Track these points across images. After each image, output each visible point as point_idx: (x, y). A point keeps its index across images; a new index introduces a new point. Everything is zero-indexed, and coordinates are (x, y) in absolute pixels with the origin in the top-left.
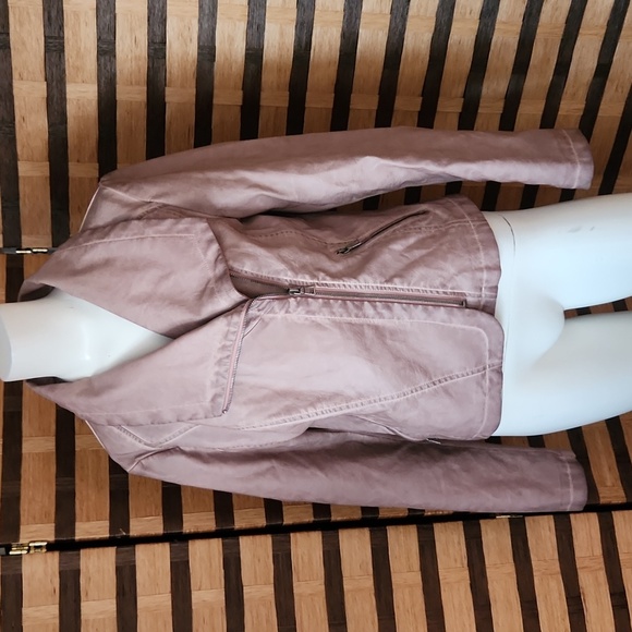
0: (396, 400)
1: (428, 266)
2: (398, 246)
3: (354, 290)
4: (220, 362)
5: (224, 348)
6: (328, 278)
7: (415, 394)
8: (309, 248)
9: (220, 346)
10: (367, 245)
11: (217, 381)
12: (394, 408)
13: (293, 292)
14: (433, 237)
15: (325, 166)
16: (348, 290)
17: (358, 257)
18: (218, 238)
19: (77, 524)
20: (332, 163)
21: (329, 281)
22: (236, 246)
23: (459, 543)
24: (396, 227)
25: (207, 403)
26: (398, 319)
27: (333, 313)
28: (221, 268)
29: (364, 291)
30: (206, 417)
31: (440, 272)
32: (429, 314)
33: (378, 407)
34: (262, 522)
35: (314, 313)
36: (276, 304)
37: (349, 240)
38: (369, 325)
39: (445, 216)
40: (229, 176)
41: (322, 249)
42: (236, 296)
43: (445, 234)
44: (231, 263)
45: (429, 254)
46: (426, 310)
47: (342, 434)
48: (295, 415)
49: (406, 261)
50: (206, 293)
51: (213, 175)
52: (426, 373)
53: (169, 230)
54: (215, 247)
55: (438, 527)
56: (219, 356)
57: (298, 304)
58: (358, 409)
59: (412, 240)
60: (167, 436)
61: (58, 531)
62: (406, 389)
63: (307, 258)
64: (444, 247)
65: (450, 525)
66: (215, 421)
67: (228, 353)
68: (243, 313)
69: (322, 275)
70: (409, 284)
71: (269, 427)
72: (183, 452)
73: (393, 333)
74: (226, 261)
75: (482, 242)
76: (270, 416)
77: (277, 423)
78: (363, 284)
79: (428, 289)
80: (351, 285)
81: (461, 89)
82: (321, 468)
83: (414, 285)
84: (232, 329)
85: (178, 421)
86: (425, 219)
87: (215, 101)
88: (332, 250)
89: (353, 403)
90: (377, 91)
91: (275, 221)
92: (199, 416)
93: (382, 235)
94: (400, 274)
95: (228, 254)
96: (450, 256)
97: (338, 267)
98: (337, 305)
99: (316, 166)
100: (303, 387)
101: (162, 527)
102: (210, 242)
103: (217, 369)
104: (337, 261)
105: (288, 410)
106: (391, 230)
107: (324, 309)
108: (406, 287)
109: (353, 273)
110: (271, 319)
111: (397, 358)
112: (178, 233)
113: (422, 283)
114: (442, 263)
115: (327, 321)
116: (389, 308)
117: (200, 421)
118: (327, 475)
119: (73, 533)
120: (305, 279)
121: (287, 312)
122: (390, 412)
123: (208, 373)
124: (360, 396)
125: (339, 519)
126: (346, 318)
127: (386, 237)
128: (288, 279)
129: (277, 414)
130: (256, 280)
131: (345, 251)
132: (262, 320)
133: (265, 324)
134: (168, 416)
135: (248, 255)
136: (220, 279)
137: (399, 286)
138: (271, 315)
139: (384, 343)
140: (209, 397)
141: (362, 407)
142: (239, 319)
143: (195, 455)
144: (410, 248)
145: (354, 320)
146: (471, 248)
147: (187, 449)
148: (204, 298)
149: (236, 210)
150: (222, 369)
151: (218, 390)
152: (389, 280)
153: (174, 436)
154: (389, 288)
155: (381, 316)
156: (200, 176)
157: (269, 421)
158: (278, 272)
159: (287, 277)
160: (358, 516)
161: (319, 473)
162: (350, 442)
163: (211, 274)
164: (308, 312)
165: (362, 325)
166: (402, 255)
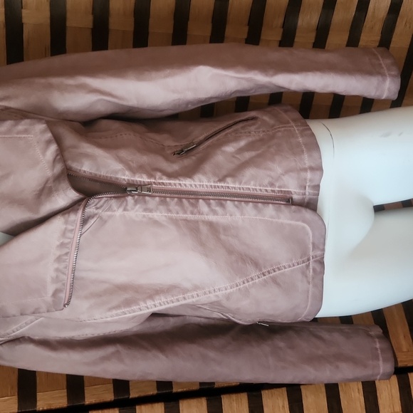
0: (228, 291)
1: (258, 166)
2: (230, 149)
3: (189, 188)
4: (59, 259)
5: (62, 245)
6: (164, 177)
7: (247, 284)
8: (147, 150)
9: (58, 243)
10: (201, 147)
11: (57, 277)
12: (228, 297)
13: (131, 191)
14: (261, 140)
15: (162, 74)
16: (184, 188)
17: (194, 158)
18: (57, 139)
20: (168, 71)
21: (165, 180)
22: (74, 147)
23: (283, 407)
25: (48, 298)
26: (231, 215)
27: (170, 211)
28: (59, 168)
29: (199, 189)
30: (48, 311)
31: (269, 172)
32: (259, 211)
33: (212, 298)
34: (110, 397)
35: (151, 211)
36: (114, 203)
37: (184, 143)
38: (203, 222)
39: (272, 122)
40: (71, 81)
41: (160, 151)
42: (73, 195)
43: (272, 137)
44: (69, 163)
45: (258, 156)
46: (256, 207)
47: (181, 318)
48: (134, 308)
49: (237, 162)
50: (45, 191)
51: (55, 80)
52: (256, 265)
53: (9, 131)
54: (54, 147)
55: (266, 394)
56: (58, 253)
57: (136, 202)
58: (194, 300)
59: (242, 143)
60: (14, 327)
62: (239, 280)
63: (145, 159)
64: (272, 150)
65: (275, 391)
66: (57, 314)
67: (67, 250)
68: (80, 212)
70: (240, 184)
71: (109, 319)
73: (226, 229)
74: (64, 161)
75: (306, 145)
76: (110, 309)
77: (117, 315)
78: (198, 183)
79: (258, 188)
80: (187, 184)
81: (281, 21)
82: (161, 350)
83: (245, 183)
84: (70, 227)
85: (22, 314)
86: (253, 124)
87: (68, 24)
88: (169, 152)
89: (189, 294)
90: (210, 20)
92: (41, 310)
93: (215, 138)
94: (234, 173)
95: (67, 154)
96: (277, 158)
97: (175, 167)
98: (173, 203)
99: (154, 74)
102: (48, 143)
103: (56, 266)
104: (173, 162)
105: (128, 303)
106: (223, 134)
107: (161, 207)
108: (237, 185)
109: (189, 173)
110: (110, 217)
111: (230, 251)
112: (18, 133)
113: (252, 183)
114: (270, 164)
115: (164, 218)
116: (222, 206)
117: (44, 314)
118: (167, 357)
120: (144, 179)
121: (125, 210)
122: (225, 303)
123: (48, 270)
124: (196, 288)
125: (180, 390)
126: (182, 215)
127: (219, 139)
128: (126, 178)
129: (117, 307)
130: (94, 179)
131: (182, 153)
132: (101, 218)
133: (103, 222)
135: (87, 156)
136: (57, 178)
137: (231, 185)
138: (109, 213)
139: (219, 239)
140: (50, 292)
141: (197, 298)
142: (76, 217)
144: (241, 150)
145: (189, 216)
146: (296, 151)
147: (36, 338)
148: (43, 197)
149: (77, 113)
150: (61, 266)
151: (58, 285)
152: (222, 180)
153: (21, 328)
154: (222, 187)
155: (215, 213)
156: (43, 81)
157: (110, 313)
158: (116, 172)
159: (125, 176)
160: (196, 387)
161: (161, 356)
162: (189, 324)
163: (49, 173)
164: (145, 210)
165: (197, 222)
166: (234, 157)
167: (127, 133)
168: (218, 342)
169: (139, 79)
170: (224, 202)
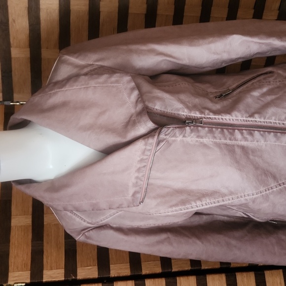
0: (255, 196)
1: (277, 106)
2: (256, 93)
3: (228, 122)
4: (139, 170)
5: (142, 160)
6: (211, 114)
7: (268, 192)
8: (197, 94)
9: (139, 159)
10: (235, 93)
11: (137, 182)
12: (254, 201)
13: (188, 123)
14: (278, 87)
15: (207, 41)
16: (225, 121)
17: (230, 100)
18: (138, 87)
19: (45, 272)
20: (211, 39)
21: (212, 116)
22: (150, 92)
23: (280, 283)
24: (253, 81)
25: (129, 197)
26: (257, 141)
27: (215, 137)
28: (140, 106)
29: (235, 122)
30: (128, 207)
32: (278, 139)
34: (159, 270)
35: (202, 137)
36: (177, 131)
37: (221, 90)
38: (238, 146)
40: (144, 48)
42: (150, 125)
44: (147, 103)
45: (277, 99)
46: (276, 136)
47: (211, 216)
48: (188, 206)
49: (262, 103)
50: (131, 123)
51: (134, 47)
52: (275, 178)
53: (105, 82)
54: (136, 93)
55: (268, 274)
56: (139, 166)
57: (192, 131)
58: (230, 202)
59: (265, 90)
60: (102, 218)
61: (32, 277)
62: (262, 189)
63: (197, 101)
65: (275, 272)
66: (134, 209)
67: (145, 164)
68: (156, 137)
69: (207, 111)
70: (265, 118)
71: (170, 214)
72: (112, 228)
73: (254, 151)
74: (143, 101)
76: (171, 206)
77: (176, 211)
78: (234, 118)
79: (277, 122)
80: (227, 118)
82: (199, 238)
83: (268, 118)
84: (148, 148)
85: (110, 209)
86: (272, 76)
87: (130, 11)
88: (212, 96)
89: (227, 198)
90: (227, 5)
91: (174, 78)
92: (123, 206)
93: (245, 86)
94: (260, 111)
95: (145, 97)
97: (218, 106)
98: (217, 132)
99: (201, 41)
100: (193, 187)
101: (97, 273)
102: (132, 89)
103: (136, 175)
104: (216, 103)
105: (183, 202)
106: (250, 83)
107: (209, 135)
108: (262, 120)
109: (228, 110)
110: (174, 141)
111: (257, 167)
112: (112, 83)
113: (273, 118)
115: (211, 143)
116: (251, 134)
117: (125, 209)
118: (202, 243)
119: (42, 278)
120: (196, 114)
121: (184, 136)
122: (251, 205)
123: (130, 178)
124: (231, 193)
125: (206, 268)
126: (223, 141)
127: (247, 87)
128: (185, 114)
129: (176, 205)
130: (163, 115)
131: (221, 97)
132: (168, 141)
133: (169, 144)
134: (103, 205)
135: (158, 98)
136: (140, 114)
137: (258, 120)
138: (173, 138)
139: (248, 158)
140: (131, 192)
141: (232, 201)
142: (153, 141)
143: (120, 230)
144: (264, 95)
145: (228, 142)
147: (114, 226)
148: (129, 127)
149: (148, 70)
150: (140, 175)
151: (137, 189)
152: (252, 115)
153: (107, 218)
154: (251, 121)
155: (246, 140)
156: (125, 47)
157: (170, 209)
158: (178, 110)
159: (184, 113)
160: (218, 266)
161: (198, 241)
162: (217, 221)
163: (133, 111)
164: (198, 137)
165: (233, 146)
166: (259, 99)
167: (183, 83)
168: (237, 234)
169: (191, 45)
170: (252, 132)
